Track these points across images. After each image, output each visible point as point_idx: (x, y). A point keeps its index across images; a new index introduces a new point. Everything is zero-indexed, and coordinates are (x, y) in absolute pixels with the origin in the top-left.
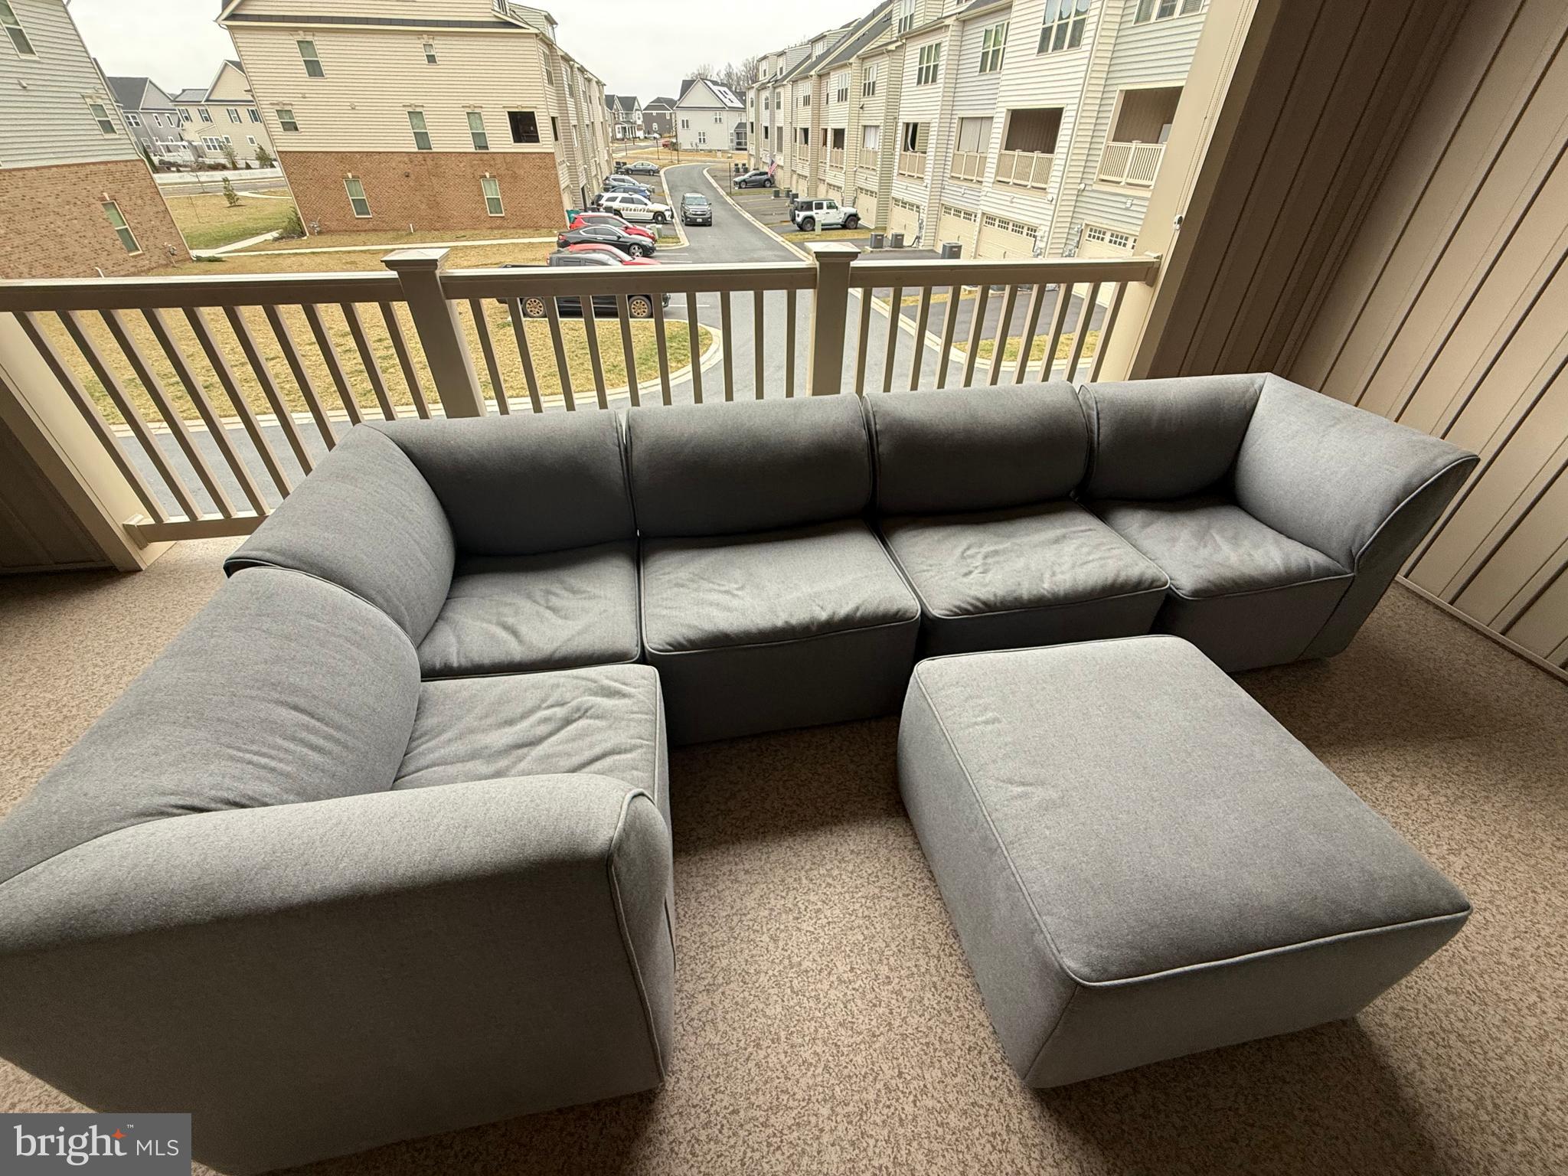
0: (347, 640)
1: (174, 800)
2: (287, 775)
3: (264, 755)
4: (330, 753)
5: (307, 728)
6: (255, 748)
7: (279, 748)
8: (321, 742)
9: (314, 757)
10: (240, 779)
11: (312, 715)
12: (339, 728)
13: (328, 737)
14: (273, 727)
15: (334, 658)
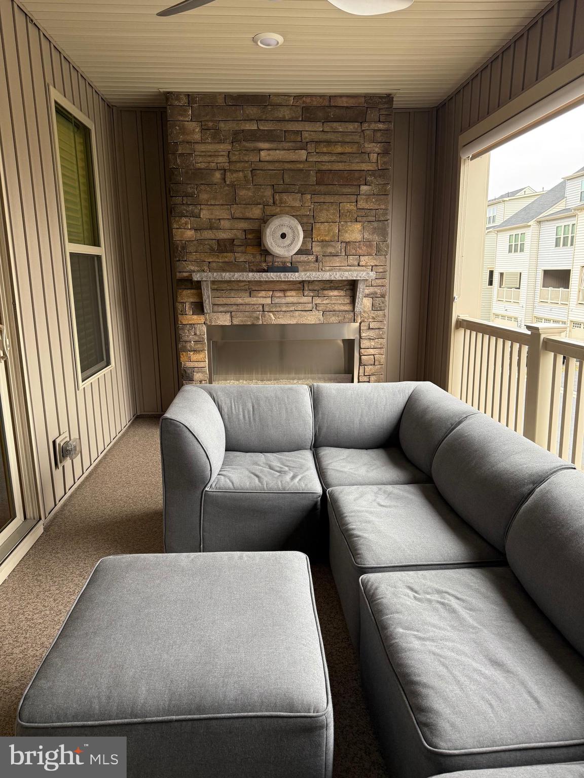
0: (287, 409)
1: (215, 395)
2: (232, 413)
3: (235, 406)
4: (245, 420)
5: (249, 412)
6: (236, 404)
7: (239, 408)
8: (247, 417)
9: (241, 417)
10: (225, 404)
11: (253, 411)
12: (254, 419)
13: (249, 417)
14: (244, 405)
15: (276, 408)
